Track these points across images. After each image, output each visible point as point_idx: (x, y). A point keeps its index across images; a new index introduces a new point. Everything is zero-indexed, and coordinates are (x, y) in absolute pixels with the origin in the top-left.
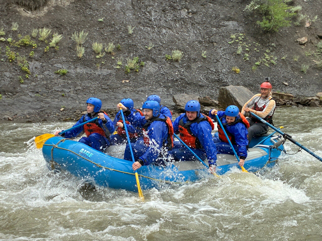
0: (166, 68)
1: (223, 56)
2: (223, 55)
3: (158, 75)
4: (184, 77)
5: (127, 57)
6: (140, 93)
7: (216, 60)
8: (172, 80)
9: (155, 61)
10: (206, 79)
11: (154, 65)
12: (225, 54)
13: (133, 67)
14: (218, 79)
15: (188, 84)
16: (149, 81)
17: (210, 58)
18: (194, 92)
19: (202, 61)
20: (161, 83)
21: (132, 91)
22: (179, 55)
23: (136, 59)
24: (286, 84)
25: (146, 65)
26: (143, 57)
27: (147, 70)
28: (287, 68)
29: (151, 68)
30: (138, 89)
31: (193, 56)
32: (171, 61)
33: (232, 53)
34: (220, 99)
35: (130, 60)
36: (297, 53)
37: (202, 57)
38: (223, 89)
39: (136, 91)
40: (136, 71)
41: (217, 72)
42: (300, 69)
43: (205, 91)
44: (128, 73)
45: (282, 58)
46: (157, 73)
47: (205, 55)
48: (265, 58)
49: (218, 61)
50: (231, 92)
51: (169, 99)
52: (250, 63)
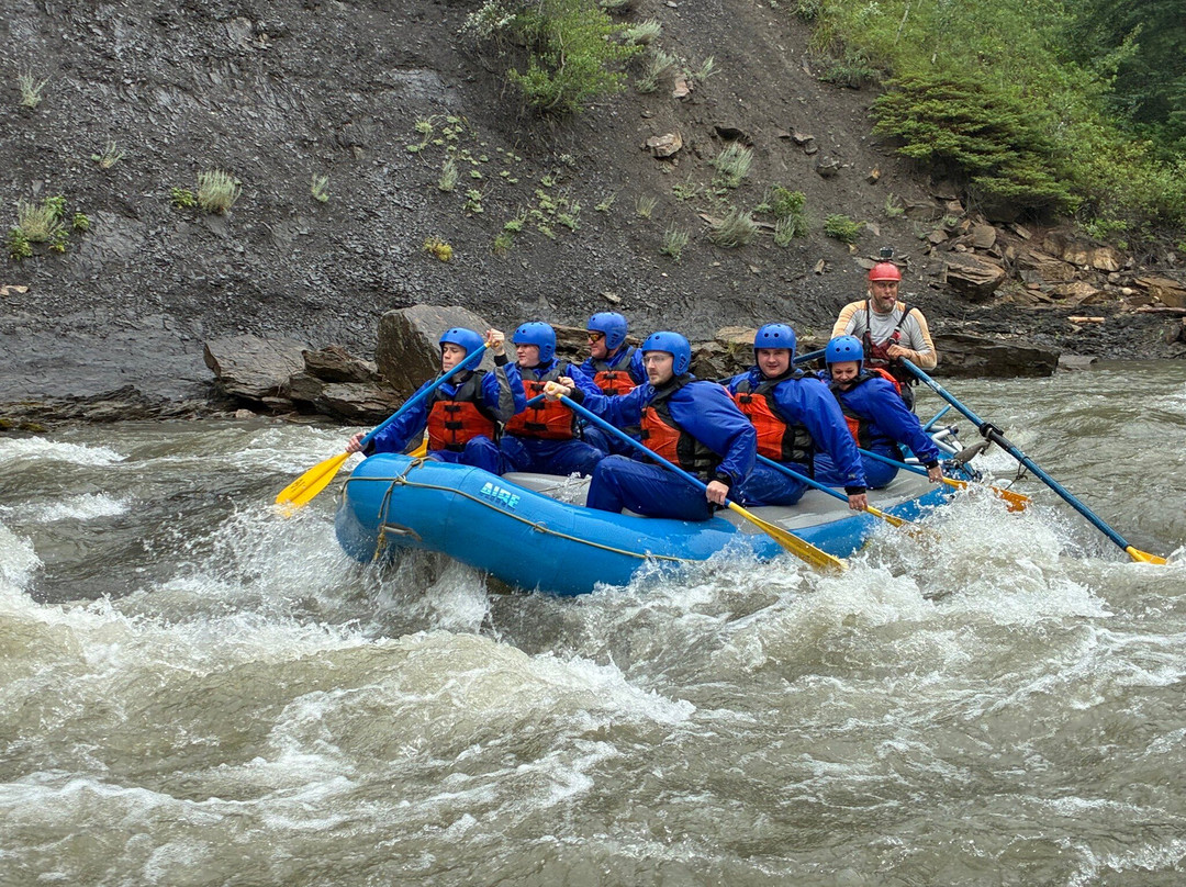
0: (176, 239)
1: (389, 197)
2: (391, 193)
3: (143, 264)
4: (247, 275)
5: (18, 193)
6: (72, 334)
7: (365, 210)
8: (201, 286)
9: (130, 211)
10: (332, 282)
11: (126, 225)
12: (397, 190)
13: (45, 236)
14: (376, 282)
15: (263, 299)
16: (109, 287)
17: (343, 204)
18: (287, 328)
19: (313, 215)
20: (159, 297)
21: (39, 326)
22: (226, 191)
23: (55, 203)
24: (614, 298)
25: (95, 225)
26: (82, 194)
27: (99, 244)
28: (614, 241)
29: (118, 236)
30: (66, 320)
31: (278, 195)
32: (196, 210)
33: (423, 188)
34: (382, 356)
35: (30, 209)
36: (647, 188)
37: (312, 198)
38: (391, 317)
39: (58, 329)
40: (56, 252)
41: (370, 254)
42: (659, 244)
43: (326, 326)
44: (23, 256)
45: (597, 208)
46: (142, 258)
47: (322, 191)
48: (538, 207)
49: (371, 214)
50: (421, 328)
51: (190, 358)
52: (489, 224)
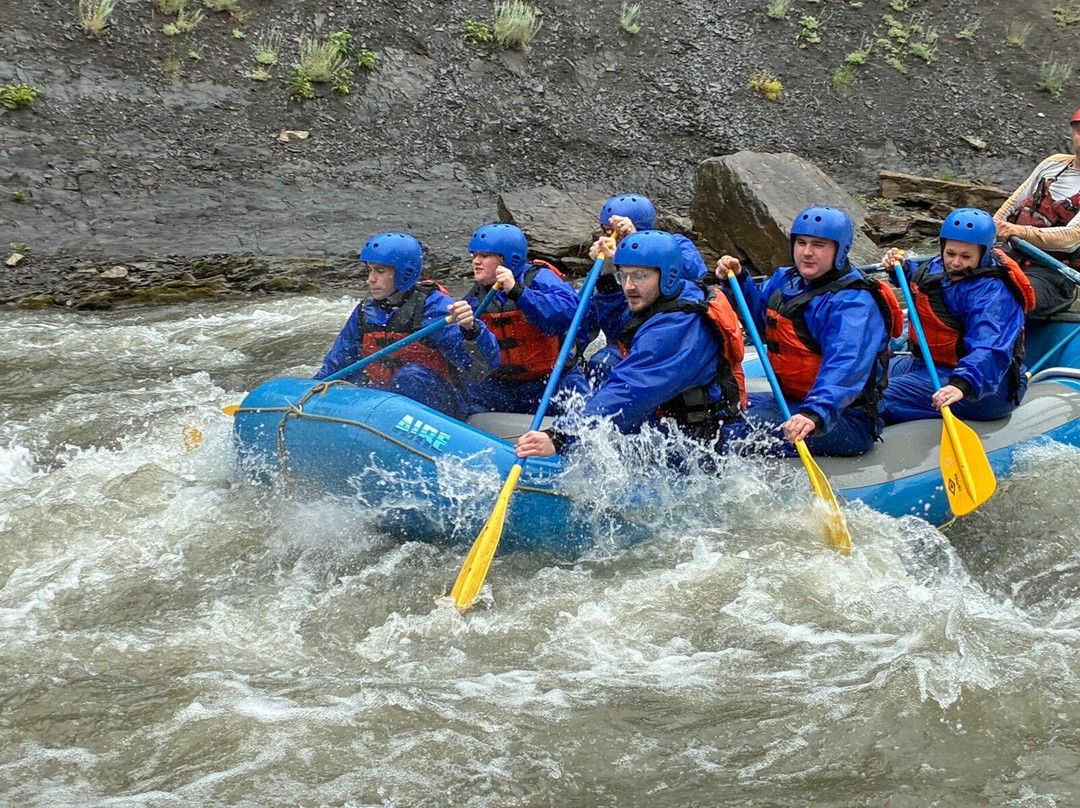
0: (469, 79)
1: (709, 27)
2: (711, 22)
3: (433, 107)
4: (546, 118)
5: (299, 28)
6: (356, 185)
7: (681, 42)
8: (494, 131)
9: (420, 46)
10: (641, 125)
11: (417, 64)
12: (719, 18)
13: (327, 76)
14: (692, 126)
15: (563, 145)
16: (396, 133)
17: (657, 36)
18: (590, 178)
19: (622, 49)
20: (450, 144)
21: (321, 175)
22: (525, 23)
23: (339, 38)
24: (978, 142)
25: (381, 63)
26: (369, 29)
27: (386, 84)
28: (978, 74)
29: (406, 76)
30: (350, 169)
31: (582, 28)
32: (492, 46)
33: (750, 15)
34: (698, 211)
35: (312, 45)
36: (1021, 11)
37: (622, 29)
38: (710, 166)
39: (341, 178)
40: (339, 92)
41: (686, 94)
42: (1035, 78)
43: (634, 176)
44: (304, 98)
45: (958, 36)
46: (432, 100)
47: (633, 21)
48: (886, 36)
49: (688, 46)
50: (745, 178)
51: (482, 213)
52: (826, 56)
